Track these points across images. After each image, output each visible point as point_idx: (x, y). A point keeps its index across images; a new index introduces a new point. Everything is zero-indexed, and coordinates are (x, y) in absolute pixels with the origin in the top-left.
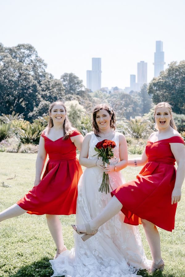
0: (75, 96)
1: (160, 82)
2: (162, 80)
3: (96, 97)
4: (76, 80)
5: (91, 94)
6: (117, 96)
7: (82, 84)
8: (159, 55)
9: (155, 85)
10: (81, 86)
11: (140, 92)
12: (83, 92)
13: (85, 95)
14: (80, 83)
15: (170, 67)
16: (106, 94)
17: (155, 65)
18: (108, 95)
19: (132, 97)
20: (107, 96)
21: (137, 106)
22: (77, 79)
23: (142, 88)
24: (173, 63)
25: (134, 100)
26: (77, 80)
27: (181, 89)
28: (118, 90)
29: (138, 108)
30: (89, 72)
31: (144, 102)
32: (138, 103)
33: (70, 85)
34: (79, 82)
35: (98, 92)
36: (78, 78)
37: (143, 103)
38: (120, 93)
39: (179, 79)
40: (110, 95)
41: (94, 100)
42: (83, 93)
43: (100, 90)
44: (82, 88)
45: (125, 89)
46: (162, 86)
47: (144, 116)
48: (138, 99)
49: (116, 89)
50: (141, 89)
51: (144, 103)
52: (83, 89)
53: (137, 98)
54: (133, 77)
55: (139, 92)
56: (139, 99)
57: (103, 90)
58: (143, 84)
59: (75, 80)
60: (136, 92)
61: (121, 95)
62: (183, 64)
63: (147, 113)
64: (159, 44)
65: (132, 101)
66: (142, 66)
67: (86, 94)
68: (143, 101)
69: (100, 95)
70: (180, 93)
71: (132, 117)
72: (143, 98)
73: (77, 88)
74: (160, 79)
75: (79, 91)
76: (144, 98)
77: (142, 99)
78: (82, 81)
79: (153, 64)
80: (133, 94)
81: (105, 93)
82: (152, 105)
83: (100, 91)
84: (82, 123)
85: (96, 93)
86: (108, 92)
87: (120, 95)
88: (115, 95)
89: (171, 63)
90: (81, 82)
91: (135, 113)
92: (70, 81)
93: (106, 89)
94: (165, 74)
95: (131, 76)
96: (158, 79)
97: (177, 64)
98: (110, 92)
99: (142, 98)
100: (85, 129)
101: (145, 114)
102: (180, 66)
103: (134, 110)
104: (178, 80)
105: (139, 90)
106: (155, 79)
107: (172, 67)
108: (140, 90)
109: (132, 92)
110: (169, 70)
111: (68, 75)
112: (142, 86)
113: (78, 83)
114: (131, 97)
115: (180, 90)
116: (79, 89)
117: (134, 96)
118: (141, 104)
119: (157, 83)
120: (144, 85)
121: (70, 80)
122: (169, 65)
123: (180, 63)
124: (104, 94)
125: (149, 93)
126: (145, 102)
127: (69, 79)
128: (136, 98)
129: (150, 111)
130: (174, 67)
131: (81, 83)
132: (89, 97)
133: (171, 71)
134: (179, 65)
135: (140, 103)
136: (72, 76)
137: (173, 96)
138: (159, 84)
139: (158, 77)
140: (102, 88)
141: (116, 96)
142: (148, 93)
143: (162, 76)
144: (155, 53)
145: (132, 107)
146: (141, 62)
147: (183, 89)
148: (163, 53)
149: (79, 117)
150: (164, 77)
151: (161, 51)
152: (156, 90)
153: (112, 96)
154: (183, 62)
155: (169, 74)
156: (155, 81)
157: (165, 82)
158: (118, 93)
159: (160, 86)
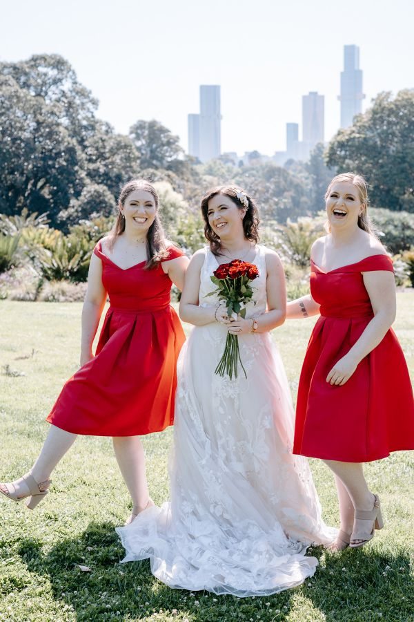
0: (162, 173)
1: (354, 138)
2: (357, 135)
3: (210, 174)
4: (164, 137)
5: (199, 169)
6: (257, 172)
7: (177, 146)
8: (352, 77)
9: (342, 145)
10: (177, 150)
11: (309, 163)
12: (181, 163)
13: (185, 170)
14: (174, 143)
15: (376, 104)
16: (232, 168)
17: (342, 102)
18: (236, 169)
19: (291, 173)
20: (234, 172)
21: (302, 195)
22: (166, 134)
23: (313, 153)
24: (383, 96)
25: (296, 181)
26: (168, 135)
27: (401, 155)
28: (259, 159)
29: (304, 199)
30: (193, 118)
31: (317, 185)
32: (304, 187)
33: (152, 147)
34: (171, 141)
35: (215, 163)
36: (169, 131)
37: (315, 188)
38: (264, 164)
39: (397, 132)
40: (242, 169)
41: (205, 181)
42: (180, 166)
43: (219, 159)
44: (177, 155)
45: (274, 157)
46: (358, 148)
47: (318, 216)
48: (303, 179)
49: (254, 155)
50: (311, 155)
51: (317, 189)
52: (181, 157)
53: (301, 177)
54: (292, 129)
55: (307, 163)
56: (307, 178)
57: (226, 158)
58: (316, 144)
59: (162, 135)
60: (301, 163)
61: (266, 170)
62: (406, 97)
64: (351, 53)
65: (291, 183)
66: (313, 103)
67: (187, 169)
68: (316, 182)
69: (219, 169)
70: (400, 163)
71: (291, 219)
72: (315, 177)
73: (167, 154)
75: (172, 162)
76: (317, 175)
77: (313, 178)
78: (178, 138)
79: (339, 98)
80: (293, 167)
81: (230, 164)
83: (218, 162)
84: (180, 233)
85: (210, 166)
86: (237, 162)
87: (263, 169)
88: (253, 169)
89: (379, 95)
90: (175, 141)
91: (297, 210)
92: (150, 138)
93: (231, 157)
94: (365, 120)
95: (288, 125)
96: (349, 132)
97: (393, 98)
98: (241, 163)
99: (312, 175)
100: (186, 247)
101: (319, 213)
102: (398, 103)
103: (296, 203)
104: (393, 134)
105: (305, 157)
106: (343, 133)
107: (380, 105)
108: (309, 157)
109: (290, 162)
110: (375, 112)
111: (147, 125)
112: (314, 148)
113: (169, 143)
114: (288, 174)
115: (399, 157)
116: (171, 157)
117: (294, 171)
118: (311, 190)
119: (348, 141)
120: (317, 146)
121: (152, 136)
122: (373, 100)
123: (399, 95)
124: (228, 168)
125: (327, 165)
126: (321, 185)
127: (149, 134)
128: (299, 175)
130: (385, 103)
131: (177, 144)
132: (194, 174)
133: (377, 114)
134: (396, 101)
135: (309, 187)
136: (155, 128)
137: (383, 170)
138: (350, 143)
139: (349, 127)
140: (222, 153)
141: (254, 172)
142: (325, 164)
143: (358, 124)
144: (342, 73)
145: (292, 197)
146: (311, 93)
147: (405, 155)
148: (360, 72)
149: (171, 219)
150: (362, 129)
151: (356, 68)
152: (345, 158)
153: (245, 171)
154: (406, 92)
155: (374, 119)
156: (341, 136)
157: (365, 139)
158: (258, 166)
159: (354, 149)
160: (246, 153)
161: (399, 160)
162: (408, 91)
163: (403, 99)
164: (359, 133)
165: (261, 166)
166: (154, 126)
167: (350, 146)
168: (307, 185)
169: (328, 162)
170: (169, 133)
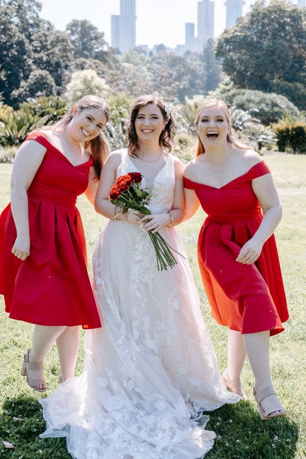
0: (91, 62)
1: (237, 36)
2: (239, 34)
3: (128, 62)
4: (93, 33)
5: (119, 58)
6: (163, 60)
7: (103, 40)
9: (227, 41)
10: (102, 44)
11: (202, 54)
12: (105, 53)
13: (108, 58)
14: (100, 38)
15: (254, 10)
16: (144, 57)
17: (228, 7)
18: (147, 58)
19: (189, 61)
20: (146, 61)
21: (197, 78)
22: (94, 31)
23: (205, 46)
24: (259, 3)
25: (192, 67)
26: (95, 32)
27: (271, 49)
28: (165, 51)
29: (198, 81)
30: (115, 19)
31: (208, 71)
32: (198, 72)
33: (83, 40)
34: (98, 36)
35: (131, 53)
36: (96, 29)
37: (206, 73)
38: (168, 55)
39: (269, 31)
40: (151, 58)
41: (124, 67)
42: (104, 56)
43: (135, 50)
44: (103, 47)
45: (176, 49)
46: (240, 44)
47: (209, 95)
48: (198, 66)
49: (161, 47)
50: (204, 48)
51: (209, 73)
52: (105, 49)
53: (196, 64)
54: (190, 27)
55: (200, 54)
56: (200, 66)
57: (140, 50)
58: (207, 39)
59: (91, 32)
60: (196, 54)
61: (170, 59)
62: (276, 4)
63: (214, 90)
65: (189, 69)
66: (205, 8)
68: (207, 68)
69: (134, 58)
70: (271, 55)
71: (188, 96)
72: (206, 65)
73: (95, 46)
74: (236, 31)
75: (98, 52)
76: (208, 64)
77: (205, 66)
78: (103, 34)
79: (225, 4)
80: (190, 57)
81: (143, 54)
82: (221, 75)
83: (134, 52)
85: (128, 55)
86: (148, 52)
87: (168, 58)
88: (160, 58)
89: (256, 3)
90: (102, 36)
91: (193, 90)
92: (82, 34)
93: (144, 49)
94: (246, 22)
95: (187, 24)
96: (233, 31)
97: (267, 5)
98: (151, 54)
99: (204, 63)
101: (210, 93)
102: (270, 9)
103: (192, 84)
104: (266, 33)
105: (199, 49)
106: (228, 32)
107: (257, 10)
108: (202, 50)
109: (188, 53)
110: (253, 16)
111: (80, 23)
112: (206, 42)
113: (96, 38)
114: (186, 62)
115: (270, 51)
116: (97, 48)
117: (191, 60)
118: (203, 74)
119: (232, 38)
120: (208, 41)
121: (83, 33)
122: (251, 6)
123: (271, 3)
124: (141, 57)
125: (216, 56)
126: (211, 71)
127: (81, 31)
128: (195, 63)
129: (218, 87)
130: (261, 9)
131: (102, 38)
132: (116, 61)
133: (255, 17)
134: (269, 7)
135: (202, 72)
136: (86, 26)
137: (257, 60)
138: (233, 39)
139: (233, 27)
140: (137, 46)
141: (161, 61)
142: (214, 56)
143: (240, 25)
145: (189, 80)
147: (275, 49)
150: (244, 28)
152: (229, 51)
153: (154, 59)
155: (252, 23)
156: (227, 34)
157: (245, 36)
158: (164, 56)
159: (236, 44)
160: (155, 45)
163: (274, 6)
164: (240, 32)
165: (166, 56)
166: (85, 24)
167: (233, 42)
168: (200, 71)
169: (216, 54)
170: (96, 30)
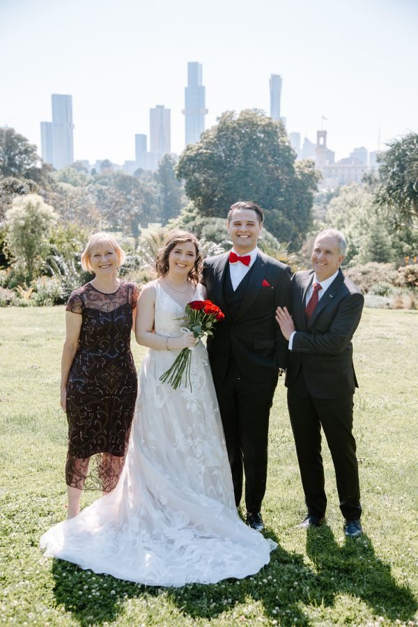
0: (24, 182)
1: (202, 153)
2: (205, 151)
3: (65, 181)
4: (22, 145)
5: (55, 176)
6: (109, 180)
7: (35, 154)
8: (195, 94)
9: (190, 159)
10: (34, 159)
11: (158, 173)
12: (39, 171)
13: (43, 177)
14: (31, 152)
15: (221, 122)
16: (85, 176)
17: (186, 115)
18: (89, 177)
19: (141, 182)
20: (87, 180)
21: (152, 203)
22: (24, 143)
23: (161, 163)
24: (227, 115)
25: (146, 189)
26: (25, 144)
27: (243, 170)
28: (111, 168)
29: (153, 206)
30: (45, 126)
31: (166, 194)
32: (154, 195)
33: (10, 155)
34: (29, 149)
35: (69, 170)
36: (26, 140)
37: (163, 196)
38: (115, 173)
39: (240, 148)
40: (95, 177)
41: (61, 188)
42: (38, 174)
43: (73, 167)
44: (35, 163)
45: (124, 166)
46: (206, 163)
47: (169, 223)
48: (152, 188)
49: (106, 164)
50: (160, 166)
51: (167, 197)
52: (39, 165)
53: (151, 186)
54: (140, 140)
55: (155, 173)
56: (155, 187)
57: (79, 166)
58: (163, 155)
59: (20, 144)
60: (150, 173)
61: (118, 178)
62: (247, 117)
63: (175, 217)
64: (194, 70)
65: (142, 191)
66: (160, 116)
67: (45, 177)
68: (165, 190)
69: (73, 176)
70: (242, 177)
71: (141, 225)
72: (163, 186)
73: (25, 162)
74: (201, 148)
75: (29, 169)
76: (166, 185)
77: (161, 187)
78: (35, 147)
79: (183, 112)
80: (142, 176)
81: (83, 172)
82: (182, 199)
83: (72, 169)
84: (52, 242)
85: (64, 173)
86: (90, 170)
87: (115, 178)
88: (105, 178)
89: (224, 115)
90: (33, 150)
91: (147, 217)
92: (7, 146)
93: (84, 165)
94: (212, 137)
95: (137, 136)
96: (197, 148)
97: (236, 117)
98: (94, 172)
99: (161, 184)
100: (59, 256)
101: (170, 221)
102: (240, 122)
103: (146, 210)
104: (236, 150)
105: (155, 168)
106: (191, 148)
107: (225, 123)
108: (157, 168)
109: (140, 171)
110: (220, 130)
111: (4, 133)
112: (162, 158)
113: (26, 152)
114: (139, 182)
115: (242, 172)
116: (29, 165)
117: (144, 180)
118: (159, 198)
119: (196, 155)
120: (165, 157)
121: (10, 144)
122: (218, 118)
123: (241, 115)
124: (82, 175)
125: (177, 177)
126: (169, 194)
127: (7, 143)
128: (149, 184)
129: (179, 213)
130: (228, 123)
131: (34, 152)
132: (51, 181)
133: (222, 131)
134: (239, 120)
135: (157, 195)
136: (13, 136)
137: (227, 183)
138: (198, 158)
139: (196, 142)
140: (75, 161)
141: (106, 180)
143: (205, 141)
144: (186, 89)
145: (142, 204)
146: (157, 106)
147: (247, 170)
148: (203, 88)
149: (44, 229)
150: (209, 145)
151: (199, 84)
152: (194, 171)
153: (97, 179)
154: (247, 112)
155: (219, 137)
156: (190, 151)
157: (211, 154)
158: (110, 174)
159: (201, 163)
160: (98, 161)
161: (242, 174)
162: (250, 111)
163: (245, 119)
164: (206, 149)
165: (113, 174)
166: (11, 135)
167: (198, 161)
168: (156, 193)
169: (178, 175)
170: (27, 142)
